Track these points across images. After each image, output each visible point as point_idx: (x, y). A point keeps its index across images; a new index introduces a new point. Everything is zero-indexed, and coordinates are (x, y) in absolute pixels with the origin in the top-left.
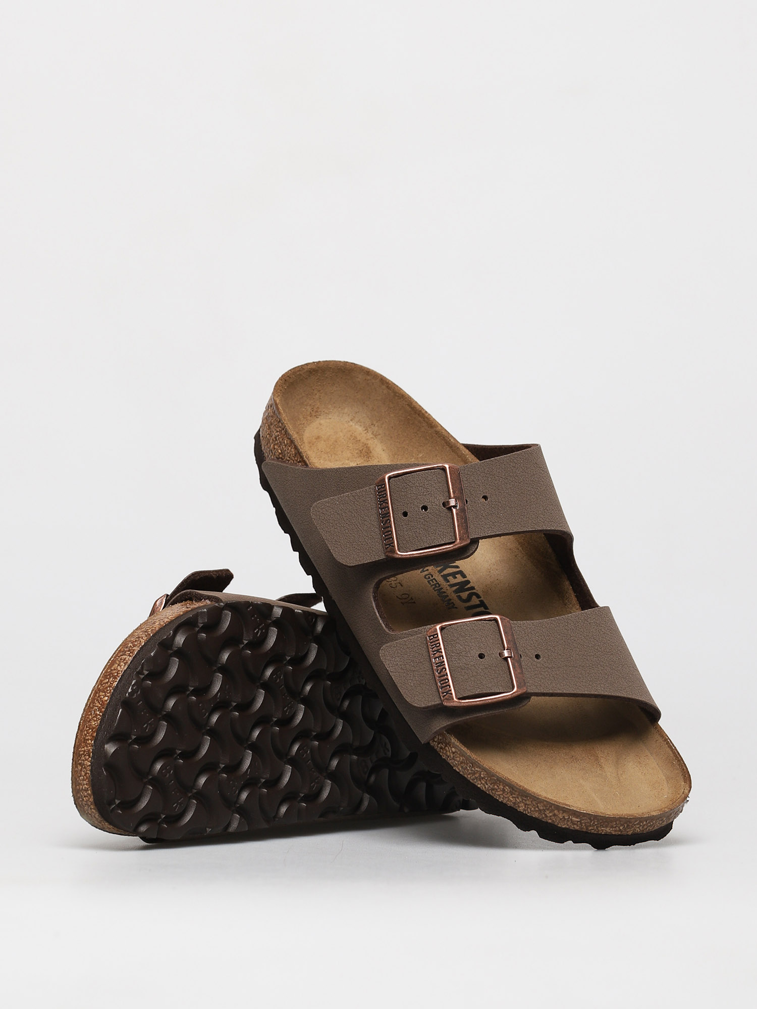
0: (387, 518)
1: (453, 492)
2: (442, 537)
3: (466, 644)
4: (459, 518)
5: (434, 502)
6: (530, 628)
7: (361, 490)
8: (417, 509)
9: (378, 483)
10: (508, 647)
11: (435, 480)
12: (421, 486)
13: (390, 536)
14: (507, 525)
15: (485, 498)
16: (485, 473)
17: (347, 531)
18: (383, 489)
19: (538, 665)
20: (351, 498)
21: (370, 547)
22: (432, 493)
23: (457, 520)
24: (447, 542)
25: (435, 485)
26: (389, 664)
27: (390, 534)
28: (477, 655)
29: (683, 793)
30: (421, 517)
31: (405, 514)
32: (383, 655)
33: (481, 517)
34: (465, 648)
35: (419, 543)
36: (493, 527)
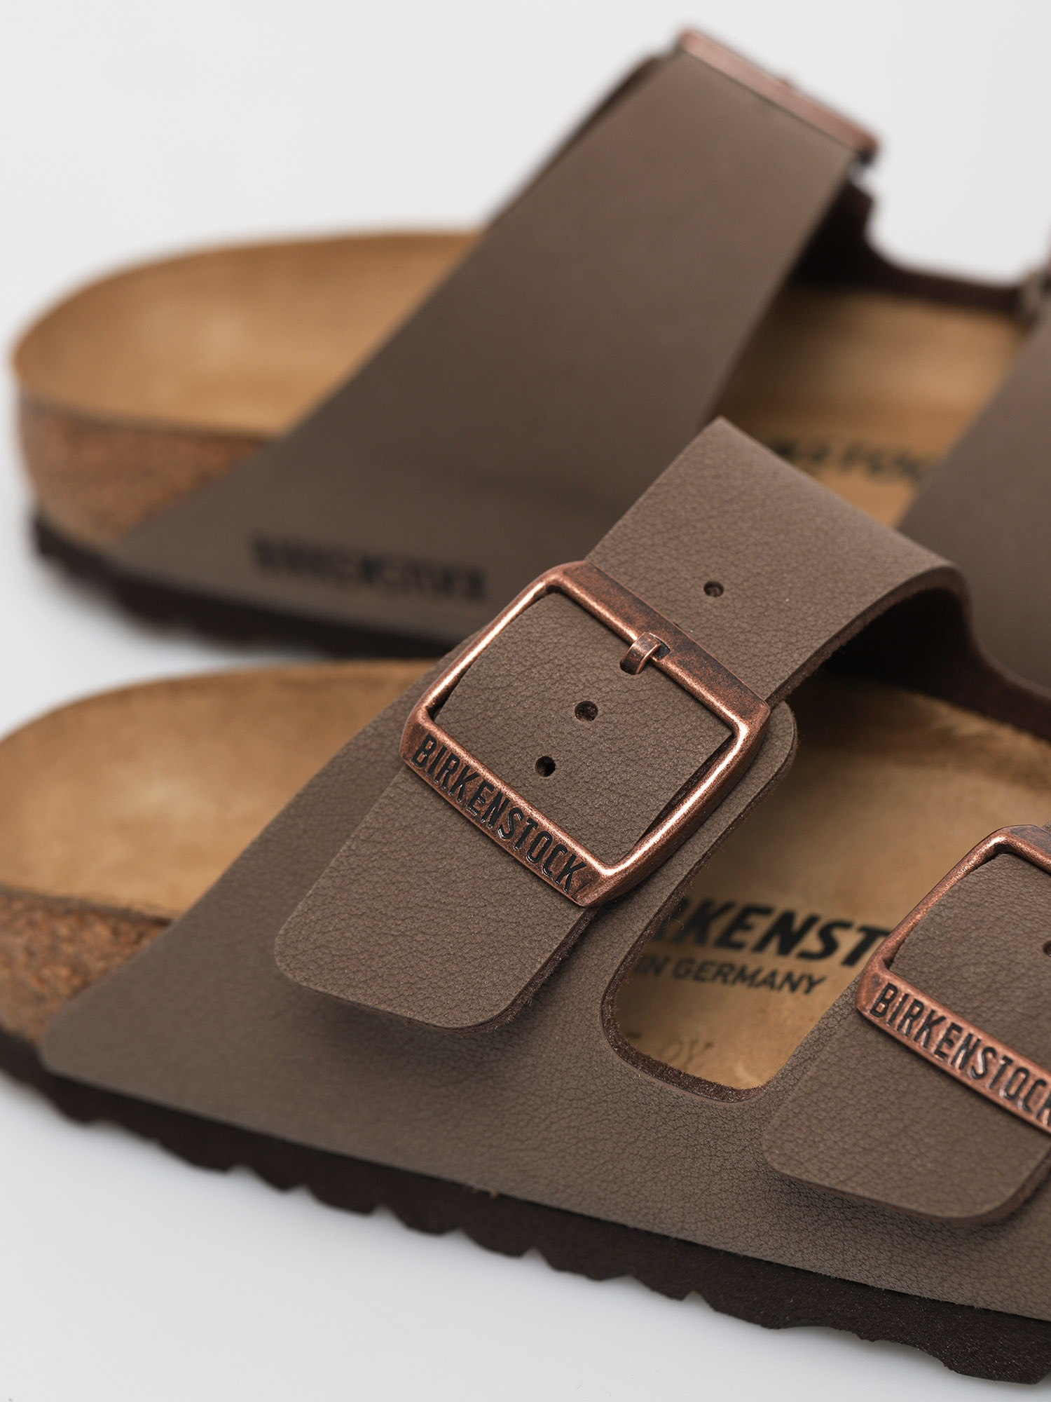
0: (507, 811)
1: (622, 621)
4: (695, 673)
5: (599, 680)
7: (375, 807)
8: (568, 728)
9: (410, 748)
11: (553, 629)
12: (532, 665)
13: (552, 847)
14: (823, 615)
15: (712, 588)
16: (658, 534)
17: (420, 937)
18: (435, 754)
20: (363, 851)
21: (518, 924)
22: (574, 662)
23: (694, 677)
24: (713, 751)
25: (563, 640)
26: (820, 1170)
27: (548, 843)
30: (592, 738)
31: (547, 766)
32: (782, 1160)
33: (741, 638)
34: (994, 963)
35: (643, 808)
36: (793, 641)
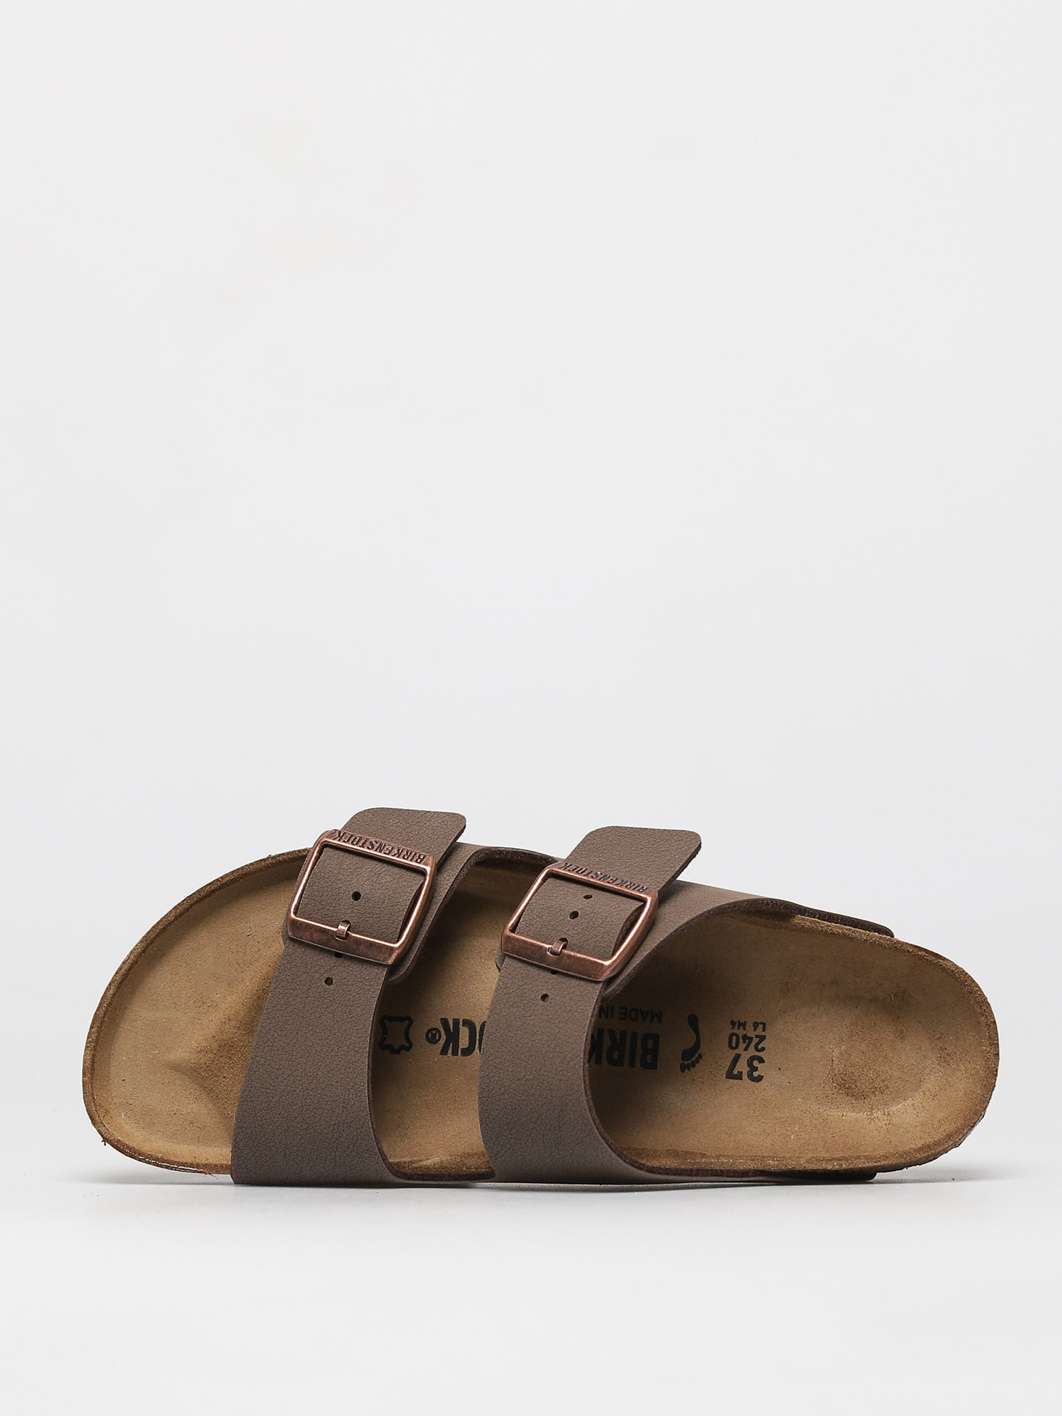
1: (571, 955)
2: (528, 922)
3: (384, 888)
4: (534, 948)
5: (573, 929)
6: (369, 990)
10: (352, 937)
15: (544, 997)
16: (575, 1012)
19: (317, 976)
23: (533, 944)
28: (361, 891)
29: (102, 1123)
33: (525, 981)
36: (505, 991)
